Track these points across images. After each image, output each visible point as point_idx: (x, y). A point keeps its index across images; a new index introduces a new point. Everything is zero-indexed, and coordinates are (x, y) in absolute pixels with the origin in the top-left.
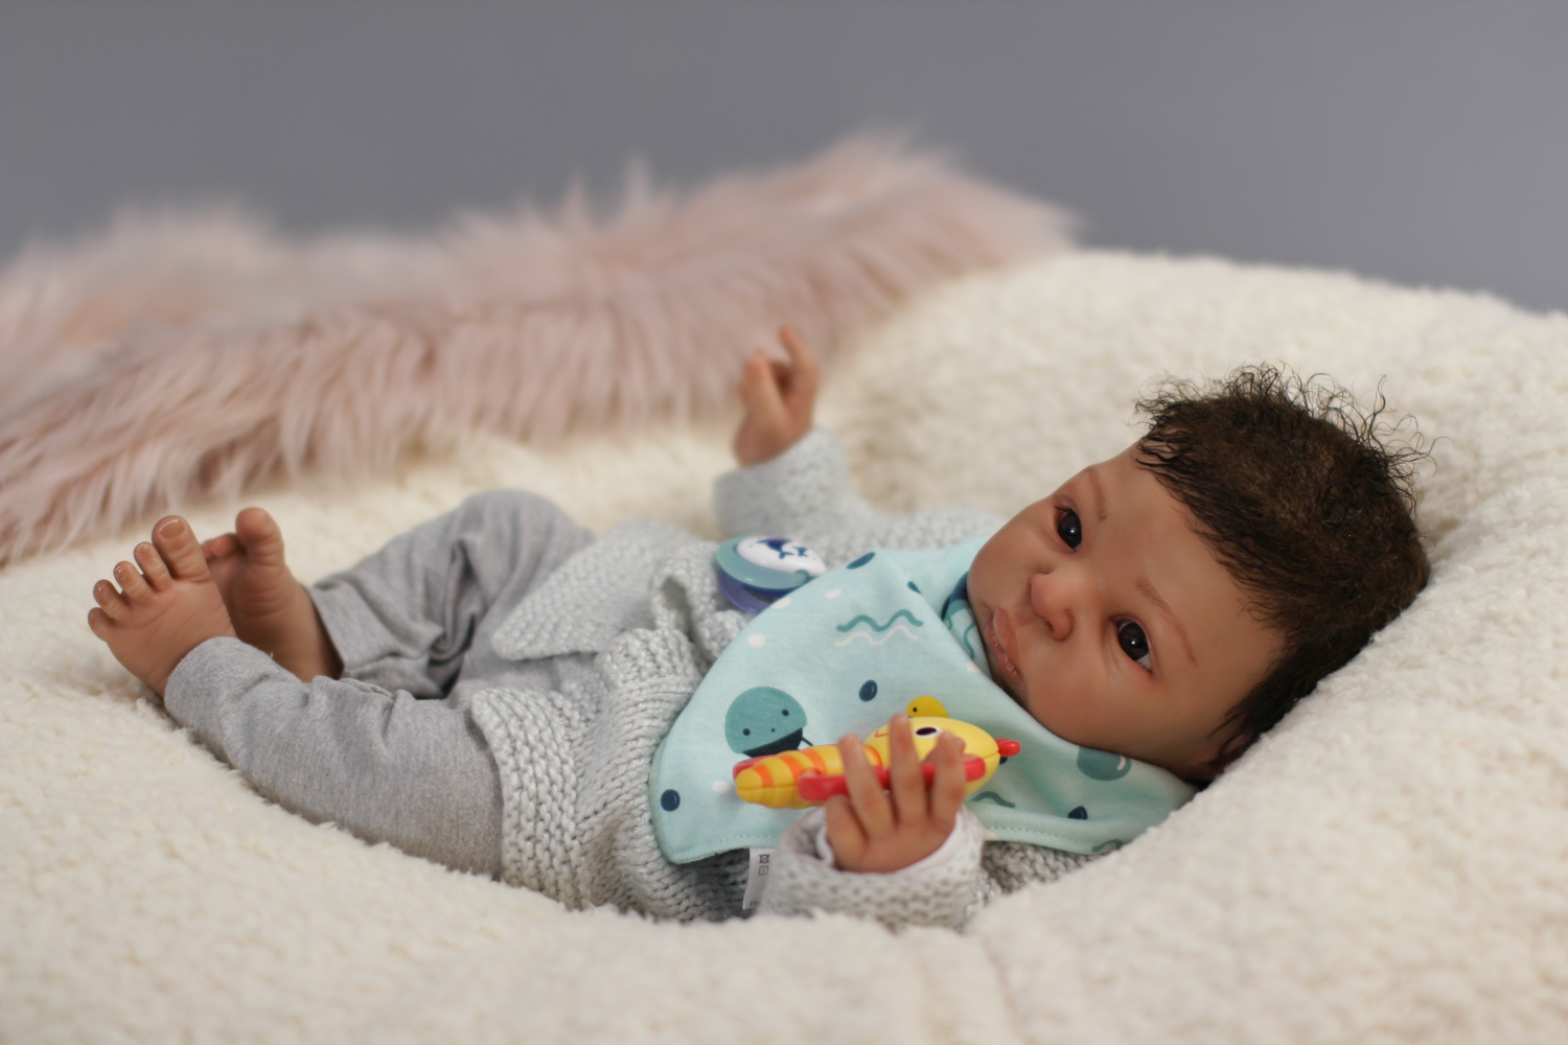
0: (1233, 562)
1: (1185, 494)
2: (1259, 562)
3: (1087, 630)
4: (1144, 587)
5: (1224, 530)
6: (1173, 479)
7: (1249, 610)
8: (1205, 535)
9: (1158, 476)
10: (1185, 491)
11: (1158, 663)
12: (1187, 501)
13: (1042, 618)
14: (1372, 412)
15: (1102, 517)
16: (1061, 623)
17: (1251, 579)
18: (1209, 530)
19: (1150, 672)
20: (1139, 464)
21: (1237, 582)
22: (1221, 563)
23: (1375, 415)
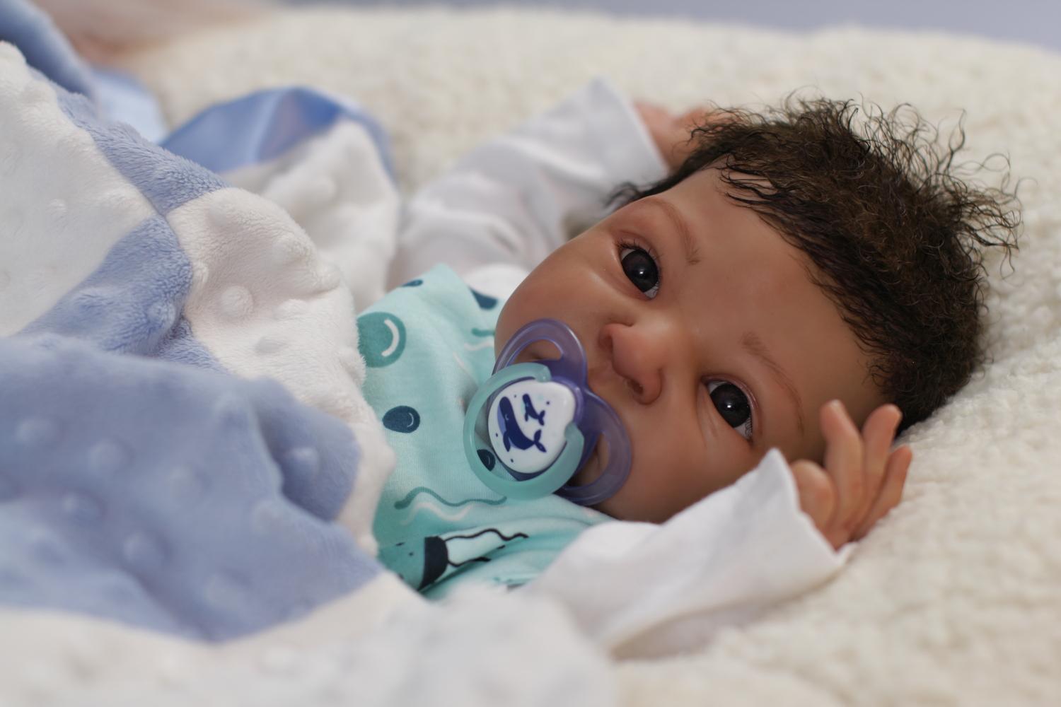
0: (858, 319)
1: (801, 239)
2: (879, 319)
3: (678, 392)
4: (751, 344)
5: (848, 282)
6: (783, 222)
7: (873, 375)
8: (830, 288)
9: (763, 216)
10: (801, 235)
11: (761, 432)
12: (805, 247)
13: (626, 377)
14: (949, 151)
15: (693, 260)
16: (649, 383)
17: (875, 339)
18: (831, 282)
19: (750, 441)
20: (732, 200)
21: (860, 342)
22: (846, 320)
23: (952, 153)
